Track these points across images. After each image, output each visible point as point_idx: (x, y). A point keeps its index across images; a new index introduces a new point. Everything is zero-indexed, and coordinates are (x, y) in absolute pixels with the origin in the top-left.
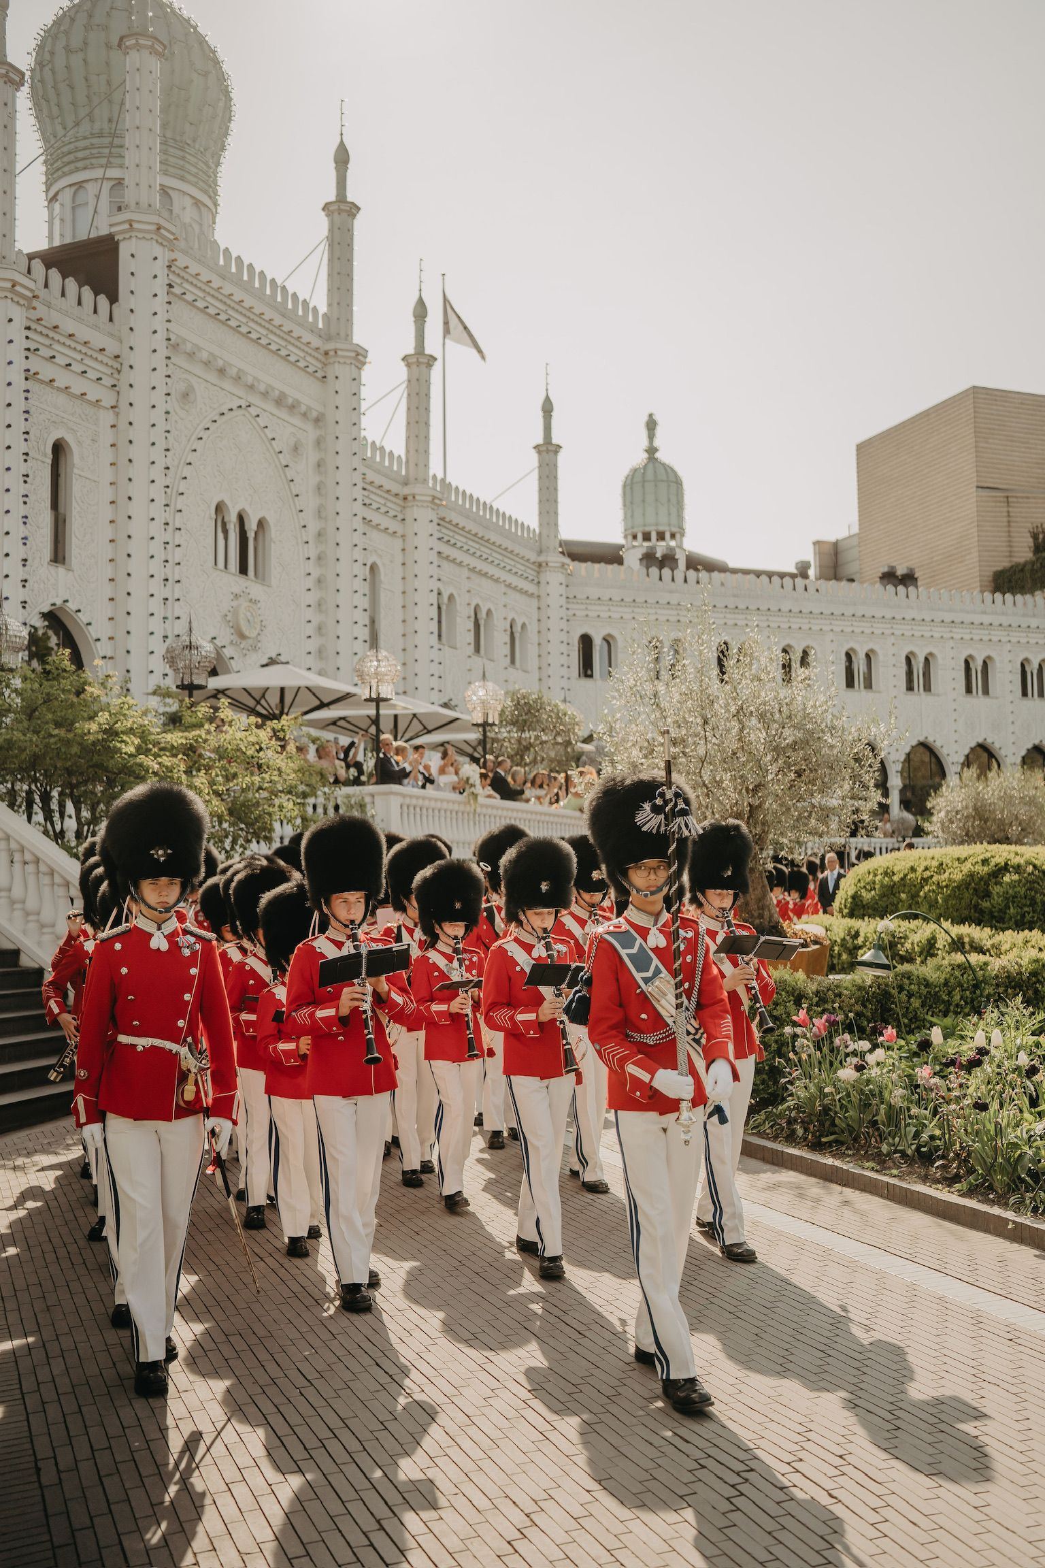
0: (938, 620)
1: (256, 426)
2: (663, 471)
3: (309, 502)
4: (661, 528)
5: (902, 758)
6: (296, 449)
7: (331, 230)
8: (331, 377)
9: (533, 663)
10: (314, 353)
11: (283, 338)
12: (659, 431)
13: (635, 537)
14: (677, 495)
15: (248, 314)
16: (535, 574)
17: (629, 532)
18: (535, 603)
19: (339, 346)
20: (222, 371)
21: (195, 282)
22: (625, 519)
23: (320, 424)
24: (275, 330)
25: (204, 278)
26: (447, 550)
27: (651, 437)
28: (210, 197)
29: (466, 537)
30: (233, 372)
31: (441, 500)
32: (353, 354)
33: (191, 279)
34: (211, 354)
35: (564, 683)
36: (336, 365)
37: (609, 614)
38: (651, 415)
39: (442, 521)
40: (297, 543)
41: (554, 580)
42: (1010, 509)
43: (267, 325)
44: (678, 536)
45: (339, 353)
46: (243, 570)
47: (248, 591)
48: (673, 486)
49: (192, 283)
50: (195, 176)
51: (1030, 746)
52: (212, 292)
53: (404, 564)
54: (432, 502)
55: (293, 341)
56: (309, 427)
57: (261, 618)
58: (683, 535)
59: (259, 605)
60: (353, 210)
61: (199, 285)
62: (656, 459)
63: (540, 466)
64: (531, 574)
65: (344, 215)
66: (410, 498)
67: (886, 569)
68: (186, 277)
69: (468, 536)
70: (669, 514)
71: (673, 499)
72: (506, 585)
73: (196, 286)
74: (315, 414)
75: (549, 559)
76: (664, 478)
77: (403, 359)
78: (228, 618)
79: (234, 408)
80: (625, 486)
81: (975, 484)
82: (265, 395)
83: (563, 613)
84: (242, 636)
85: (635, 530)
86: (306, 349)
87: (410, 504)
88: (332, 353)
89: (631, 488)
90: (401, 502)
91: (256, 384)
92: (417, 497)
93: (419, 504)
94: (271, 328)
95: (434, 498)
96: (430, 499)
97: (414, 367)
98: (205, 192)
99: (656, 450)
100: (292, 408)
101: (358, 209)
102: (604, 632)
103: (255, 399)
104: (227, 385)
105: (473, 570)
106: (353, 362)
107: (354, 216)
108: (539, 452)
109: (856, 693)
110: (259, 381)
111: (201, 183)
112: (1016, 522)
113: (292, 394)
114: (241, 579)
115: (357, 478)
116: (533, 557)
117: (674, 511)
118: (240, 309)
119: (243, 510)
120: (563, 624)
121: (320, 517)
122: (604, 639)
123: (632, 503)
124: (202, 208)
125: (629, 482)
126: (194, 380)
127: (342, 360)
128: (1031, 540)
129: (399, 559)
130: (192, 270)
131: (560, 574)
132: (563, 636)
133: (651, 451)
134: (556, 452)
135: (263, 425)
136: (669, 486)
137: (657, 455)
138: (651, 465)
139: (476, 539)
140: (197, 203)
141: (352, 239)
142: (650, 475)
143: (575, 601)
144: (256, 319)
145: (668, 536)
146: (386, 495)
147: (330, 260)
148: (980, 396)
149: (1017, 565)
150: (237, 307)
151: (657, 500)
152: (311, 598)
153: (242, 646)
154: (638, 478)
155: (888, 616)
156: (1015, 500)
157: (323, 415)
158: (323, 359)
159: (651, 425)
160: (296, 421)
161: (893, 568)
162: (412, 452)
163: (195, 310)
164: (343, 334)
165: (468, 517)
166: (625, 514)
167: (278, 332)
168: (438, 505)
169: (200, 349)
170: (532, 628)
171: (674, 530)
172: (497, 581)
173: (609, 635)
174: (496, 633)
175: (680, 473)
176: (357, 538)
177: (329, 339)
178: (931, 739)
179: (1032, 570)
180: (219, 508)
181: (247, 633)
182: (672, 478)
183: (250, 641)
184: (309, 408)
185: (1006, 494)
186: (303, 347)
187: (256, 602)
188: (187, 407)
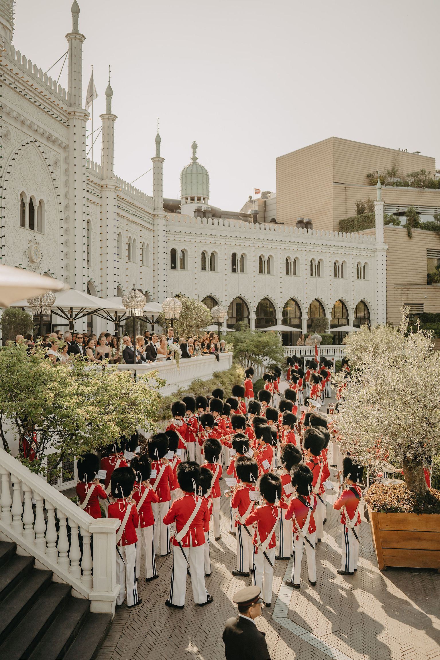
0: (324, 244)
1: (38, 151)
2: (201, 169)
3: (62, 191)
4: (199, 196)
5: (308, 306)
6: (56, 163)
7: (71, 48)
8: (72, 126)
9: (151, 263)
10: (64, 113)
11: (50, 105)
12: (198, 150)
13: (187, 199)
14: (207, 180)
15: (35, 92)
16: (152, 220)
17: (185, 196)
18: (152, 234)
19: (76, 110)
20: (23, 122)
21: (10, 73)
22: (182, 190)
23: (67, 149)
24: (47, 101)
25: (15, 72)
26: (122, 212)
27: (194, 152)
28: (10, 24)
29: (126, 204)
30: (28, 123)
31: (119, 188)
32: (83, 115)
33: (8, 72)
34: (18, 113)
35: (165, 272)
36: (75, 119)
37: (185, 239)
38: (194, 142)
39: (119, 198)
40: (56, 212)
41: (160, 222)
42: (347, 193)
43: (43, 98)
44: (206, 199)
45: (76, 114)
46: (32, 227)
47: (35, 238)
48: (205, 176)
49: (8, 74)
50: (3, 12)
51: (360, 300)
52: (18, 79)
53: (101, 219)
54: (115, 189)
55: (55, 107)
56: (61, 151)
57: (41, 252)
58: (208, 199)
59: (40, 245)
60: (82, 38)
61: (12, 75)
62: (197, 163)
63: (154, 168)
64: (151, 220)
65: (78, 41)
66: (105, 186)
67: (300, 219)
68: (6, 70)
69: (127, 203)
70: (203, 189)
71: (205, 182)
72: (141, 226)
73: (10, 76)
74: (64, 145)
75: (159, 213)
76: (201, 172)
77: (100, 116)
78: (27, 253)
79: (29, 142)
80: (182, 175)
81: (333, 181)
82: (42, 135)
83: (165, 239)
84: (33, 262)
85: (187, 196)
86: (61, 111)
87: (104, 190)
88: (72, 114)
89: (186, 176)
90: (100, 188)
91: (38, 129)
92: (108, 186)
93: (109, 190)
94: (45, 99)
95: (116, 187)
96: (114, 187)
97: (106, 120)
98: (8, 21)
99: (197, 159)
100: (54, 142)
101: (85, 38)
102: (182, 248)
103: (38, 138)
104: (25, 130)
105: (129, 220)
106: (83, 118)
107: (82, 42)
108: (154, 161)
109: (290, 277)
110: (40, 128)
111: (6, 16)
112: (349, 199)
113: (55, 135)
114: (31, 232)
115: (85, 178)
116: (151, 212)
117: (205, 188)
118: (31, 89)
119: (33, 196)
120: (164, 244)
121: (66, 198)
122: (182, 251)
123: (186, 183)
124: (6, 30)
125: (184, 173)
126: (10, 127)
127: (77, 118)
128: (356, 207)
129: (99, 217)
130: (9, 67)
131: (164, 220)
132: (164, 250)
133: (194, 159)
134: (162, 162)
135: (42, 151)
136: (203, 176)
137: (197, 161)
138: (194, 166)
139: (130, 205)
140: (4, 27)
141: (81, 54)
142: (194, 170)
143: (169, 233)
144: (38, 94)
145: (202, 199)
146: (94, 185)
147: (70, 64)
148: (335, 141)
149: (350, 218)
150: (29, 88)
151: (197, 182)
152: (62, 240)
153: (33, 267)
154: (189, 171)
155: (304, 242)
156: (349, 189)
157: (68, 145)
158: (68, 116)
159: (195, 147)
160: (56, 148)
161: (303, 218)
162: (105, 163)
163: (9, 89)
164: (77, 103)
165: (126, 194)
166: (182, 188)
167: (48, 102)
168: (117, 190)
169: (13, 111)
170: (151, 245)
171: (205, 196)
172: (138, 224)
173: (184, 249)
174: (137, 250)
175: (208, 170)
176: (85, 209)
177: (70, 106)
178: (320, 298)
179: (358, 221)
180: (22, 195)
181: (35, 261)
182: (204, 172)
183: (36, 264)
184: (62, 142)
185: (345, 186)
186: (59, 110)
187: (39, 244)
188: (6, 142)
